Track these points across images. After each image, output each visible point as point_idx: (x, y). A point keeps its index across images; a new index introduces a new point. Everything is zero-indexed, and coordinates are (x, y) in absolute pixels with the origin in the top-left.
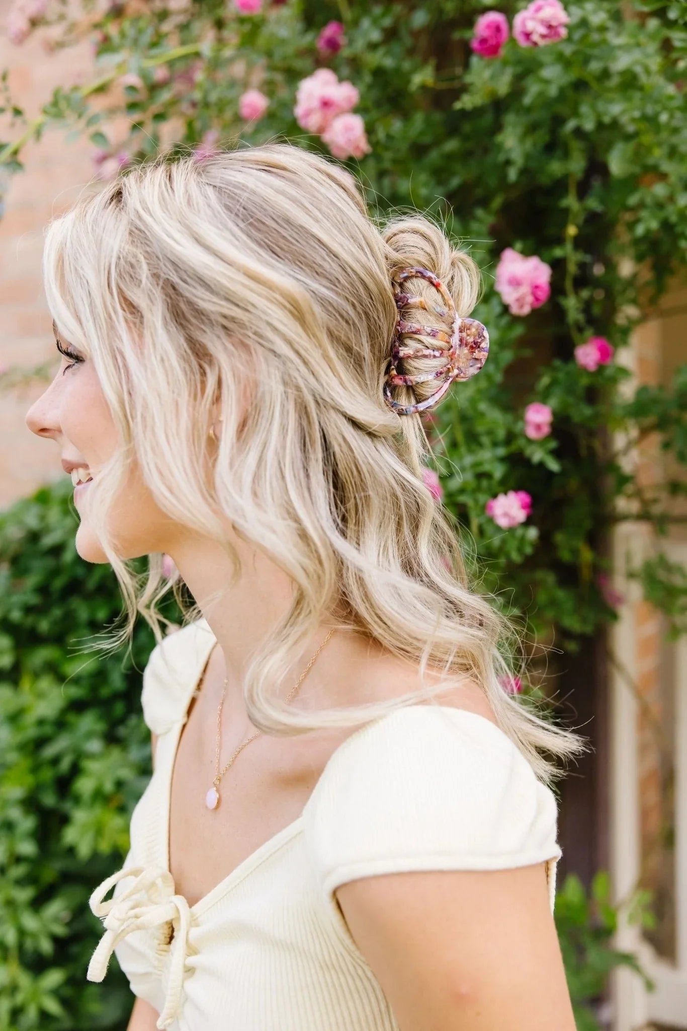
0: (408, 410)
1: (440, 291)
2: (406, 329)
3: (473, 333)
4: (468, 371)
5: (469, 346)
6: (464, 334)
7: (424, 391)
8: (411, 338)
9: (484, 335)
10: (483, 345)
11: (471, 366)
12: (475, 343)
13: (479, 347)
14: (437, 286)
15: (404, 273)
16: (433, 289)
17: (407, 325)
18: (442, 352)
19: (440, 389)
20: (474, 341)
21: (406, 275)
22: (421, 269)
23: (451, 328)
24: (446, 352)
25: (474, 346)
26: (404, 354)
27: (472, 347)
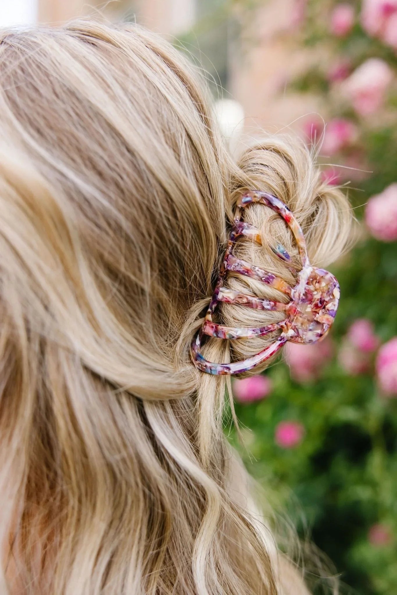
0: (213, 369)
1: (290, 228)
2: (232, 266)
3: (321, 288)
4: (306, 335)
5: (314, 303)
6: (311, 287)
7: (240, 348)
8: (237, 278)
9: (334, 293)
10: (329, 306)
11: (310, 330)
12: (322, 301)
13: (324, 308)
14: (287, 221)
15: (247, 197)
16: (281, 223)
17: (235, 262)
18: (275, 304)
19: (264, 350)
20: (321, 299)
21: (248, 199)
22: (270, 196)
23: (295, 276)
24: (281, 305)
25: (320, 305)
26: (223, 296)
27: (316, 306)
